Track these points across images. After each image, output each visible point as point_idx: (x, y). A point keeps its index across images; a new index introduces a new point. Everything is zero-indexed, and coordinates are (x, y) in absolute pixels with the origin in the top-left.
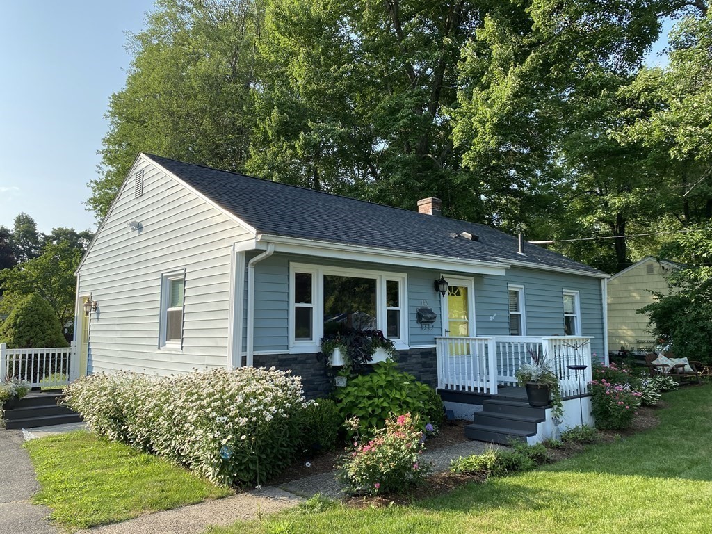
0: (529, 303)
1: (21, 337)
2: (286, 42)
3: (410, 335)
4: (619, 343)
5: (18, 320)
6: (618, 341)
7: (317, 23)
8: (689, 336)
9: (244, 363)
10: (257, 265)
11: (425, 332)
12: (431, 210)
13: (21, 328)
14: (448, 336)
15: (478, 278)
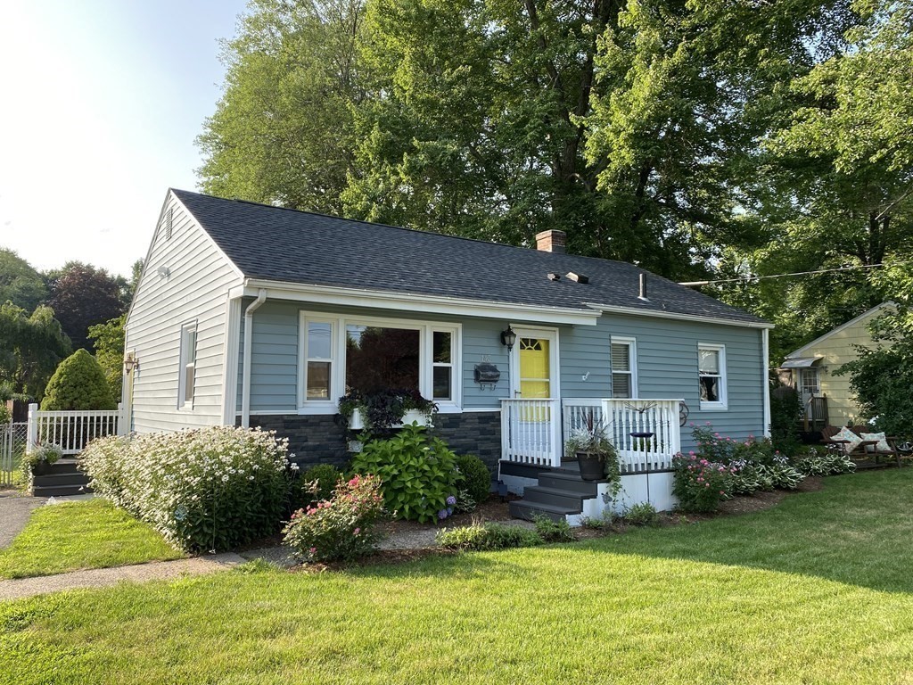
0: (643, 360)
1: (64, 398)
2: (392, 41)
3: (464, 397)
4: (847, 417)
5: (62, 380)
6: (845, 414)
7: (429, 17)
8: (896, 405)
9: (238, 422)
10: (255, 313)
11: (486, 392)
12: (550, 246)
13: (64, 388)
14: (519, 398)
15: (565, 329)
